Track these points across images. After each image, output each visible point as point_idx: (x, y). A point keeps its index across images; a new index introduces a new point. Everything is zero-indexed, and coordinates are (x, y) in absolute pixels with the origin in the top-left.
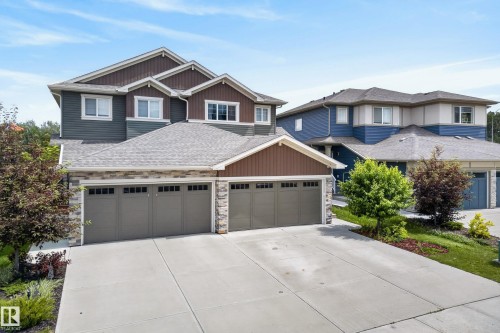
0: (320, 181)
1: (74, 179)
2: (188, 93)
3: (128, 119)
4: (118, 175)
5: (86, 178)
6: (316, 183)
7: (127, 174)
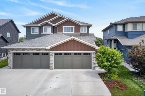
0: (91, 53)
1: (9, 50)
2: (56, 24)
3: (41, 33)
4: (20, 49)
5: (12, 50)
6: (89, 54)
7: (23, 50)
